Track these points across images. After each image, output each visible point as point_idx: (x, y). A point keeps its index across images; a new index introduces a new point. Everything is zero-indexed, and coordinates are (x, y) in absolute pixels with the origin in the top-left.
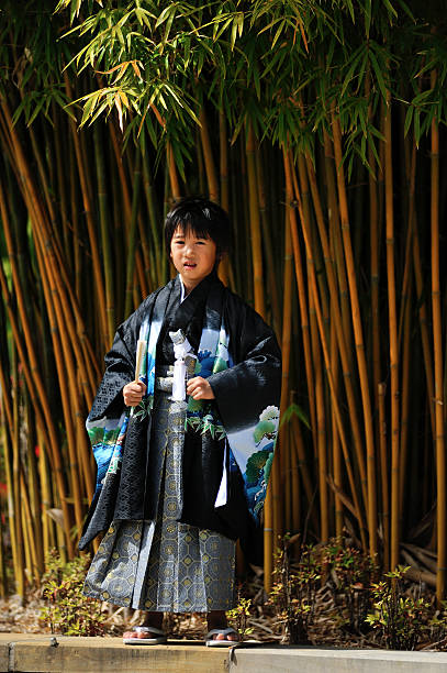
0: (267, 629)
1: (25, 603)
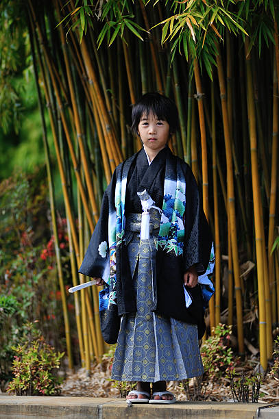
0: (265, 392)
1: (90, 375)
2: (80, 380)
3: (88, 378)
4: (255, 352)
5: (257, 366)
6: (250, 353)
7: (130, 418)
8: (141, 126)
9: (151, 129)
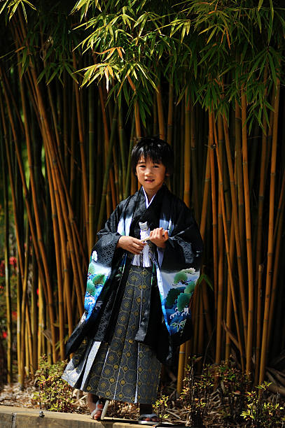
0: (177, 416)
1: (23, 388)
2: (13, 393)
3: (21, 391)
4: (174, 379)
5: (174, 392)
6: (171, 380)
7: (40, 426)
8: (139, 168)
9: (147, 172)
